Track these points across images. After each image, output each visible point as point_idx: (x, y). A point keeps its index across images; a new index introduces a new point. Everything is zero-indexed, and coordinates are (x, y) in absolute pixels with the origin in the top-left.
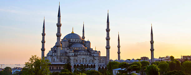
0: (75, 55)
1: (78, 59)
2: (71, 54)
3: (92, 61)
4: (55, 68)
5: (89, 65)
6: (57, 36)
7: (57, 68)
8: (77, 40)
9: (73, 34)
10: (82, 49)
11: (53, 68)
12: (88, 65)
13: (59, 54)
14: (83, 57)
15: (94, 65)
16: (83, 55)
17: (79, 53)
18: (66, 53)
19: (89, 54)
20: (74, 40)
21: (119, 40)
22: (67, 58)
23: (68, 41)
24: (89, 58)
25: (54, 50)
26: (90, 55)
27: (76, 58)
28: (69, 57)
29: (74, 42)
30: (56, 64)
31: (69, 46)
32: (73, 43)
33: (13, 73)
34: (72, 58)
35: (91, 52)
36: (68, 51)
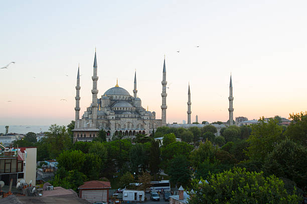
0: (117, 118)
1: (122, 123)
2: (111, 117)
3: (142, 125)
4: (88, 136)
5: (136, 131)
6: (93, 93)
7: (91, 136)
8: (122, 97)
9: (117, 88)
10: (128, 109)
11: (85, 135)
12: (134, 131)
13: (95, 117)
14: (128, 120)
15: (144, 132)
16: (129, 117)
17: (123, 116)
18: (106, 115)
19: (137, 116)
20: (118, 97)
21: (189, 93)
22: (106, 121)
23: (110, 99)
24: (136, 122)
25: (90, 110)
26: (139, 118)
27: (119, 121)
28: (109, 120)
29: (118, 100)
30: (89, 131)
31: (111, 106)
32: (116, 101)
33: (38, 141)
34: (112, 122)
35: (140, 113)
36: (108, 113)
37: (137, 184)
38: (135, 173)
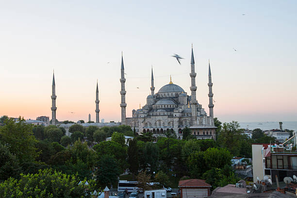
37: (152, 184)
38: (154, 173)
